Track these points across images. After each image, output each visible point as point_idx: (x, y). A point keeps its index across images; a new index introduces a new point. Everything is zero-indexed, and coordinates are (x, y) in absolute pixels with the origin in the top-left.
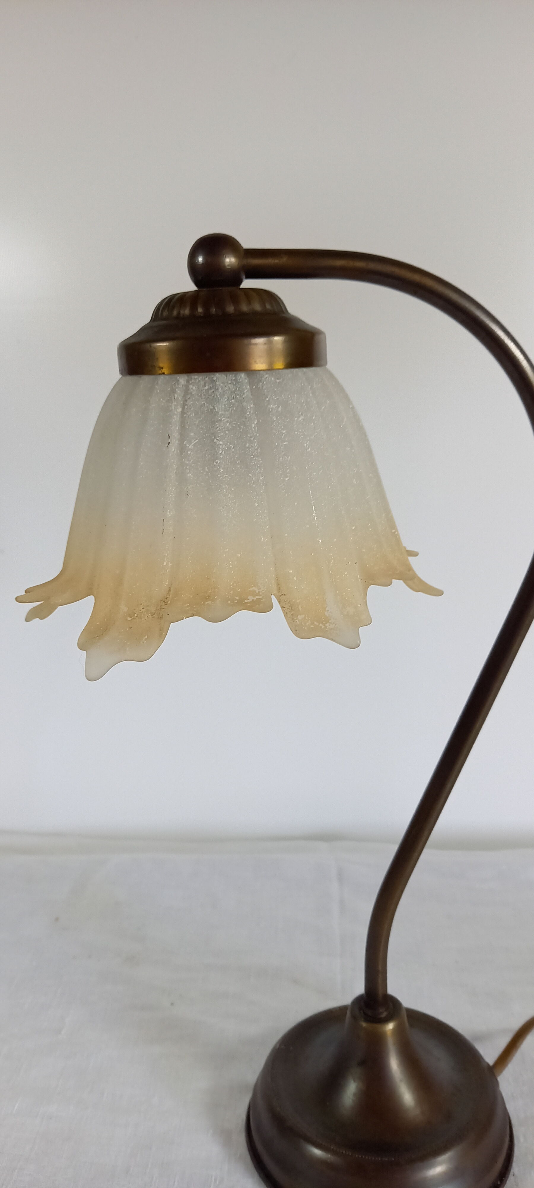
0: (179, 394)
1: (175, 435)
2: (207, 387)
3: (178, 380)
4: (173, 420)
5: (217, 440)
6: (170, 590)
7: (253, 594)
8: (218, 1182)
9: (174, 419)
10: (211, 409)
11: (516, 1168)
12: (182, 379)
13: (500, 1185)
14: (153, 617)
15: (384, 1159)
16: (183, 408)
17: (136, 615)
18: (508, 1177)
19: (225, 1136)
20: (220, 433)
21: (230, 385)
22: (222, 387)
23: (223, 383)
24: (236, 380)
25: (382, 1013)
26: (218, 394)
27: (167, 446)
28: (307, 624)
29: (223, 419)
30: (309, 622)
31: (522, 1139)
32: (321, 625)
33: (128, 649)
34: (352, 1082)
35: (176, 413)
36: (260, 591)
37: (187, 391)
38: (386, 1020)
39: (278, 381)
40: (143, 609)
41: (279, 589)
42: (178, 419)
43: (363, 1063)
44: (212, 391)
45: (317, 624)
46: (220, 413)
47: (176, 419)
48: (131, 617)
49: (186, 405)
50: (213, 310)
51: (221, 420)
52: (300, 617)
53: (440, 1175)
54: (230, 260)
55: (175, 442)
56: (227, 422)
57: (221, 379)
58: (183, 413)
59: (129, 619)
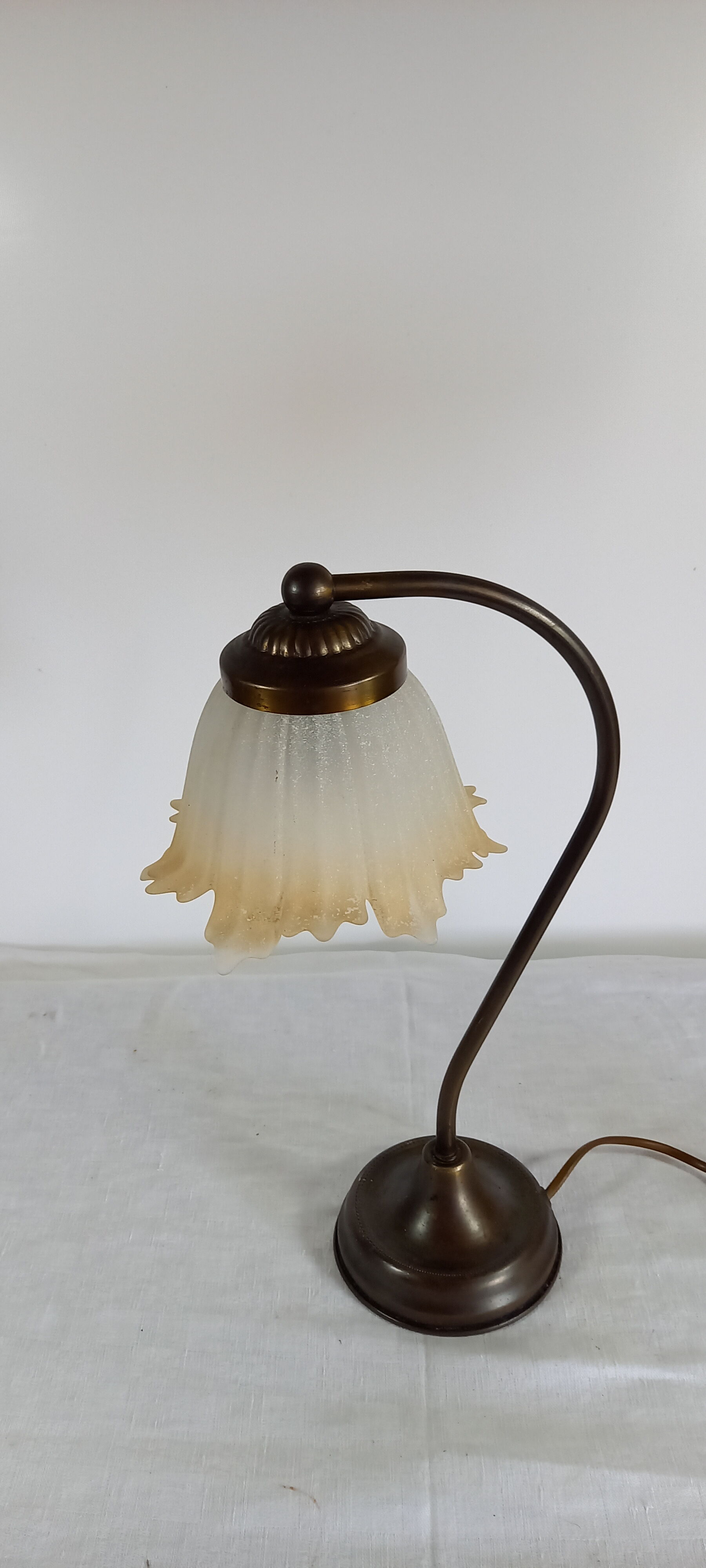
0: (283, 733)
1: (282, 770)
2: (307, 728)
3: (282, 720)
4: (280, 758)
5: (318, 776)
6: (282, 898)
7: (352, 905)
8: (314, 1294)
9: (280, 756)
10: (312, 749)
11: (562, 1272)
12: (286, 718)
13: (548, 1287)
14: (269, 921)
15: (452, 1275)
16: (288, 747)
17: (254, 917)
18: (555, 1280)
19: (316, 1254)
20: (320, 770)
21: (326, 726)
22: (320, 728)
23: (321, 724)
24: (331, 720)
25: (451, 1158)
26: (317, 735)
27: (275, 780)
28: (395, 924)
29: (322, 758)
30: (397, 922)
31: (569, 1248)
32: (406, 923)
33: (250, 949)
34: (426, 1213)
35: (282, 750)
36: (357, 901)
37: (290, 730)
38: (456, 1164)
39: (367, 717)
40: (260, 912)
41: (371, 895)
42: (284, 756)
43: (435, 1198)
44: (312, 731)
45: (403, 923)
46: (320, 753)
47: (282, 756)
48: (250, 919)
49: (290, 744)
50: (309, 653)
51: (320, 759)
52: (389, 919)
53: (498, 1285)
54: (321, 590)
55: (281, 776)
56: (326, 760)
57: (319, 720)
58: (288, 751)
59: (248, 920)
